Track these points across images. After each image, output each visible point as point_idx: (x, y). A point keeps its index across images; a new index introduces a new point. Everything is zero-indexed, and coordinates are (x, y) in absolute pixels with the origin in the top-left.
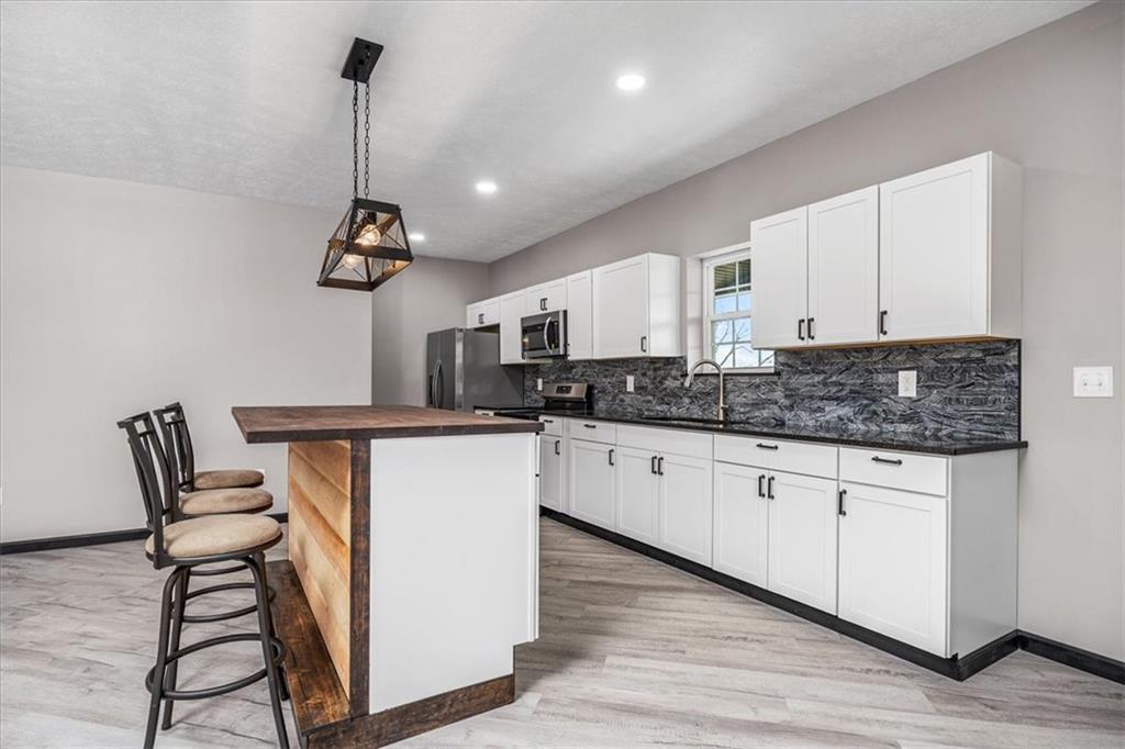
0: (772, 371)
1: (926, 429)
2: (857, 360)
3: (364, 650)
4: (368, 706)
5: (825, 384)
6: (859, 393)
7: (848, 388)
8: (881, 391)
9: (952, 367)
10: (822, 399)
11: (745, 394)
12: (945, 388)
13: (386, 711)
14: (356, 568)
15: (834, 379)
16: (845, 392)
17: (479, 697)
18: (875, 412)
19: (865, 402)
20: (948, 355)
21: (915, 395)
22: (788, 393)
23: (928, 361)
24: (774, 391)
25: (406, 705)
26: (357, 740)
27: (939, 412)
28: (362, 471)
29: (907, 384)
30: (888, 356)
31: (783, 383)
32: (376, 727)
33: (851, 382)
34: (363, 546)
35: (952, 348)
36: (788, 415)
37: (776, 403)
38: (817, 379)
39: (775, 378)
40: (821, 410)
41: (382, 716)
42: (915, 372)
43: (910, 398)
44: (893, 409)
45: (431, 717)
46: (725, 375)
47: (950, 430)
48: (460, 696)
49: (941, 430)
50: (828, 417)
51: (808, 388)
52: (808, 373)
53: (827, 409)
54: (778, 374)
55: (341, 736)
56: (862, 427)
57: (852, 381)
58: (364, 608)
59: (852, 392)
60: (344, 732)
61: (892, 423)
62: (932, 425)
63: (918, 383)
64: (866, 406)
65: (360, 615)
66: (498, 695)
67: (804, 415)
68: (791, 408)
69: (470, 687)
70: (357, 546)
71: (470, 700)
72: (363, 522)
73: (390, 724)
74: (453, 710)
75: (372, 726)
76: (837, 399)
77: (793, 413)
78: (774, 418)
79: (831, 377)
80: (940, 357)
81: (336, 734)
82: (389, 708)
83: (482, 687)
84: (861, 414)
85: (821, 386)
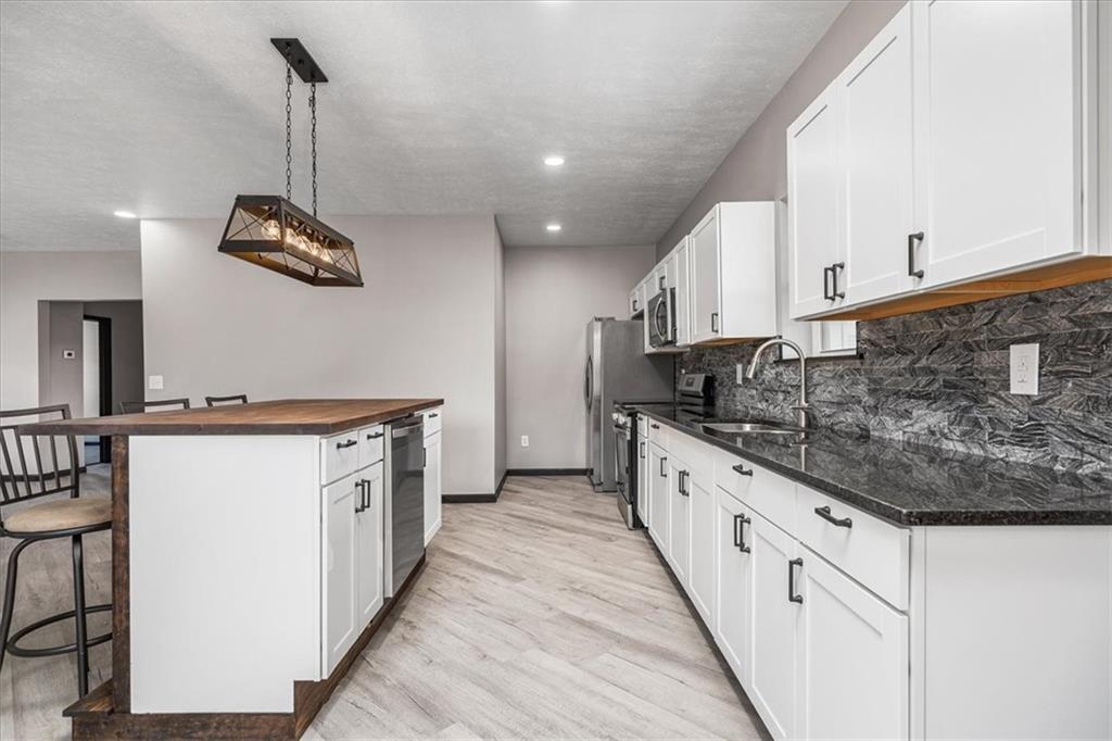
0: (854, 353)
1: (1055, 459)
2: (952, 329)
3: (125, 647)
4: (129, 704)
5: (913, 372)
6: (955, 387)
7: (941, 378)
8: (984, 383)
9: (1100, 332)
10: (909, 396)
11: (830, 388)
12: (1088, 375)
13: (148, 715)
14: (117, 563)
15: (923, 362)
16: (936, 385)
17: (250, 728)
18: (976, 423)
19: (964, 403)
20: (1093, 308)
21: (1036, 393)
22: (873, 386)
23: (1057, 321)
24: (855, 383)
25: (167, 714)
26: (119, 734)
27: (1078, 426)
28: (121, 467)
29: (1024, 369)
30: (994, 317)
31: (866, 371)
32: (137, 728)
33: (944, 367)
34: (123, 542)
35: (1099, 292)
36: (872, 422)
37: (860, 402)
38: (905, 362)
39: (858, 363)
40: (907, 414)
41: (143, 719)
42: (1037, 346)
43: (1028, 396)
44: (1003, 417)
45: (194, 735)
46: (806, 360)
47: (1097, 466)
48: (227, 721)
49: (1081, 464)
50: (916, 428)
51: (893, 378)
52: (893, 355)
53: (914, 414)
54: (860, 356)
55: (103, 726)
56: (961, 448)
57: (947, 366)
58: (124, 605)
59: (947, 384)
60: (105, 723)
61: (1002, 443)
62: (1066, 453)
63: (1040, 368)
64: (966, 410)
65: (121, 611)
66: (274, 732)
67: (889, 422)
68: (875, 409)
69: (238, 715)
70: (117, 542)
71: (239, 728)
72: (123, 519)
73: (152, 729)
74: (220, 735)
75: (133, 726)
76: (927, 397)
77: (877, 418)
78: (858, 426)
79: (919, 359)
80: (1080, 312)
81: (97, 723)
82: (151, 712)
83: (253, 718)
84: (959, 424)
85: (908, 376)
